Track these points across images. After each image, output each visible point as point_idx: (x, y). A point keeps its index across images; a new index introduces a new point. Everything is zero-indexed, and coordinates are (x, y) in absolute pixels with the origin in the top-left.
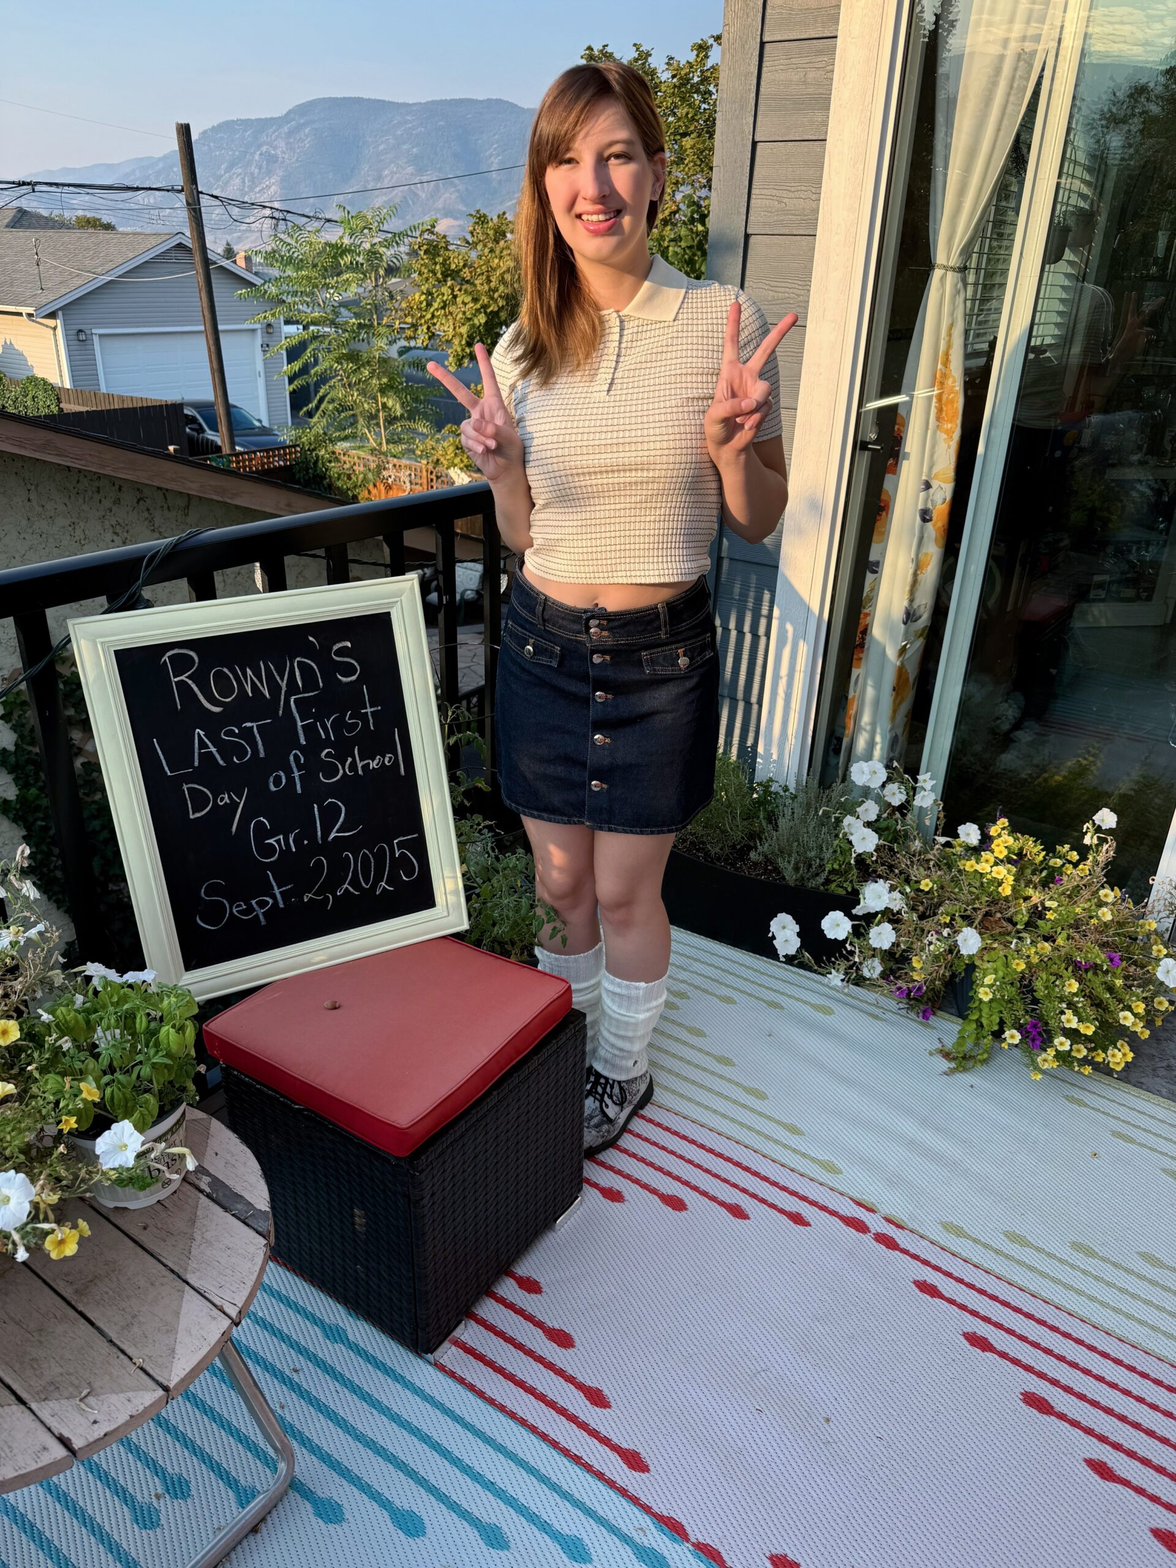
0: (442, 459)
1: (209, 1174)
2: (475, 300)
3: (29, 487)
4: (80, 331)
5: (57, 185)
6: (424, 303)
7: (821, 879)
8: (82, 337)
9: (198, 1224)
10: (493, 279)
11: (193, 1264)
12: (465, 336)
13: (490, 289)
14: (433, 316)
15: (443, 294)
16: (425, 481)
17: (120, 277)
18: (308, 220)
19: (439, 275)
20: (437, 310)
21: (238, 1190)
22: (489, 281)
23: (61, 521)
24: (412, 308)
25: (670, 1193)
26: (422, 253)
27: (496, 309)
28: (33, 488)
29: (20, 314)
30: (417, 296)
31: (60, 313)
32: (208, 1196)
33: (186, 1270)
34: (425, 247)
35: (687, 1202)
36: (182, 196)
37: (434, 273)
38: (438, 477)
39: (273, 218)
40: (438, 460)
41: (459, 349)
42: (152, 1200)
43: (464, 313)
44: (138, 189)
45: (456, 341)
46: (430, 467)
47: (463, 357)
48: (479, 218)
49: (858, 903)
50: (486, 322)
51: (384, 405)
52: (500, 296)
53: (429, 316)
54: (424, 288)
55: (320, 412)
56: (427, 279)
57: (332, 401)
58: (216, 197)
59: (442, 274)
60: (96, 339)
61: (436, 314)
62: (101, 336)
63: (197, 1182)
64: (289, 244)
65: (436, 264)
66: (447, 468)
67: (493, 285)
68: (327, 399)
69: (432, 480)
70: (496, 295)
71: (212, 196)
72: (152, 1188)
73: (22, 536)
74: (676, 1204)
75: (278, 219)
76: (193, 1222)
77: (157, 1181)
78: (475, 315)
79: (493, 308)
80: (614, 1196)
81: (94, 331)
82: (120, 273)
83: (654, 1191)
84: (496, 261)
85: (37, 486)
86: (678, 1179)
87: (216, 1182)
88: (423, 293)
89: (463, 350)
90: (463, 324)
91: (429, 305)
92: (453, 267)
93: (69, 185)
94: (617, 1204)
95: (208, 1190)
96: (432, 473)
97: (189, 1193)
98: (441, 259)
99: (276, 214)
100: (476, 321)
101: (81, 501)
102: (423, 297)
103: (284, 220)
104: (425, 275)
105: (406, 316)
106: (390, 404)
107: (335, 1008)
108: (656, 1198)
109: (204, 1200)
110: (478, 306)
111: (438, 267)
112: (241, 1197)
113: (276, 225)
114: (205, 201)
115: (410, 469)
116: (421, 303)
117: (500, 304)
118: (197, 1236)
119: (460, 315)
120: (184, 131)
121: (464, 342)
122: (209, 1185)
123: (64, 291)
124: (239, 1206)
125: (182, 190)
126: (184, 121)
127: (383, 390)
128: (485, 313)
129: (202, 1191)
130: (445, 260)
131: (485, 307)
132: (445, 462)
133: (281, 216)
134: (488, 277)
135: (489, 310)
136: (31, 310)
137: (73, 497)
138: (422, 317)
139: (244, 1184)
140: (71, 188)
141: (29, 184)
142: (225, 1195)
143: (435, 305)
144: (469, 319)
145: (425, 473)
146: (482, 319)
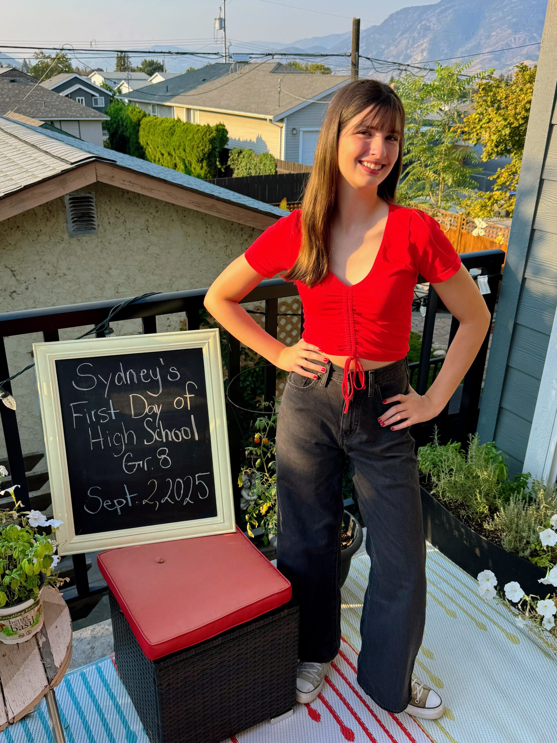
0: (471, 212)
1: (47, 638)
2: (505, 120)
3: (207, 225)
4: (294, 129)
5: (285, 54)
6: (477, 120)
7: (527, 553)
8: (295, 132)
9: (26, 663)
10: (518, 107)
11: (10, 684)
12: (495, 141)
13: (515, 114)
14: (481, 127)
15: (490, 115)
16: (459, 224)
17: (318, 100)
18: (419, 70)
19: (489, 103)
20: (484, 124)
21: (53, 651)
22: (516, 108)
23: (221, 245)
24: (470, 122)
25: (349, 727)
26: (480, 90)
27: (517, 125)
28: (209, 226)
29: (266, 120)
30: (473, 116)
31: (286, 119)
32: (39, 649)
33: (6, 685)
34: (483, 86)
35: (356, 736)
36: (350, 59)
37: (486, 101)
38: (467, 223)
39: (399, 69)
40: (469, 213)
41: (490, 149)
42: (14, 642)
43: (497, 127)
44: (327, 55)
45: (489, 144)
46: (464, 216)
47: (492, 153)
48: (522, 68)
49: (544, 577)
50: (510, 133)
51: (443, 178)
52: (521, 117)
53: (479, 127)
54: (479, 111)
55: (405, 181)
56: (481, 105)
57: (414, 174)
58: (369, 59)
59: (491, 102)
60: (301, 133)
61: (484, 126)
62: (304, 132)
63: (39, 639)
64: (404, 84)
65: (488, 96)
66: (473, 218)
67: (518, 111)
68: (410, 174)
69: (463, 224)
70: (519, 117)
71: (367, 58)
72: (13, 636)
73: (200, 251)
74: (348, 734)
75: (402, 70)
76: (25, 660)
77: (16, 633)
78: (503, 129)
79: (516, 124)
80: (315, 716)
81: (301, 129)
82: (318, 98)
83: (339, 722)
84: (523, 96)
85: (211, 225)
86: (358, 719)
87: (47, 643)
88: (478, 114)
89: (493, 149)
90: (494, 134)
91: (480, 120)
92: (499, 98)
93: (291, 55)
94: (313, 721)
95: (41, 646)
96: (464, 220)
97: (32, 644)
98: (492, 93)
99: (401, 67)
100: (503, 133)
101: (232, 235)
102: (478, 116)
103: (406, 70)
104: (481, 103)
105: (465, 127)
106: (446, 178)
107: (160, 563)
108: (339, 726)
109: (36, 650)
110: (506, 123)
111: (489, 98)
112: (52, 655)
113: (400, 73)
114: (361, 61)
115: (451, 216)
116: (475, 119)
117: (521, 123)
118: (21, 669)
119: (494, 129)
120: (357, 23)
121: (493, 145)
122: (43, 643)
123: (289, 107)
124: (48, 660)
125: (351, 55)
126: (357, 18)
127: (444, 170)
128: (510, 127)
129: (38, 645)
130: (495, 94)
131: (510, 124)
132: (473, 214)
133: (404, 68)
134: (516, 105)
135: (512, 126)
136: (271, 117)
137: (228, 233)
138: (475, 127)
139: (58, 648)
140: (292, 56)
141: (271, 54)
142: (46, 651)
143: (484, 121)
144: (499, 131)
145: (459, 220)
146: (507, 131)
